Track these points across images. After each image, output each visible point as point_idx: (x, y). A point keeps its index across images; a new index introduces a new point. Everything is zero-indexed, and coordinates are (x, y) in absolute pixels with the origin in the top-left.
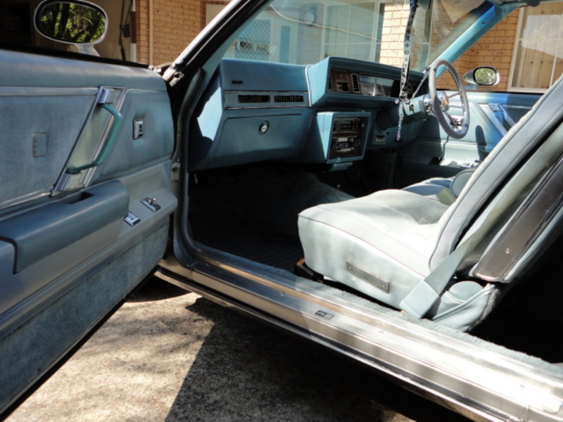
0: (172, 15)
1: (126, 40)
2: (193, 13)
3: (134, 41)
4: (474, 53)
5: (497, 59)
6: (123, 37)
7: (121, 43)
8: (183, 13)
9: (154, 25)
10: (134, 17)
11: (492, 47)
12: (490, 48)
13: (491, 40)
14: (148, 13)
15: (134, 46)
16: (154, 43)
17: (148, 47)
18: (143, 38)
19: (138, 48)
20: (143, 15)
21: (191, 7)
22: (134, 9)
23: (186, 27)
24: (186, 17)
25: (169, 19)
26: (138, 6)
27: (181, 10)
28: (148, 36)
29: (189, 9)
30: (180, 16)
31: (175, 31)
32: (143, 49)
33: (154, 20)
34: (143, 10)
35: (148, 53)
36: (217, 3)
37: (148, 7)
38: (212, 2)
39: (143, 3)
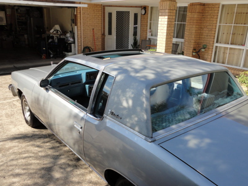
0: (90, 14)
1: (73, 25)
2: (98, 12)
3: (76, 25)
4: (202, 29)
5: (210, 32)
6: (72, 23)
7: (71, 25)
8: (94, 13)
9: (83, 19)
10: (76, 16)
11: (208, 27)
12: (207, 27)
13: (208, 24)
14: (80, 15)
15: (76, 27)
16: (83, 25)
17: (81, 27)
18: (79, 24)
19: (77, 27)
20: (79, 16)
21: (98, 10)
22: (75, 14)
23: (96, 18)
24: (95, 14)
25: (89, 16)
26: (77, 12)
27: (93, 12)
28: (81, 23)
29: (97, 11)
30: (93, 14)
31: (91, 20)
32: (79, 28)
33: (83, 17)
34: (78, 14)
35: (81, 29)
36: (109, 6)
37: (80, 13)
38: (107, 6)
39: (79, 11)
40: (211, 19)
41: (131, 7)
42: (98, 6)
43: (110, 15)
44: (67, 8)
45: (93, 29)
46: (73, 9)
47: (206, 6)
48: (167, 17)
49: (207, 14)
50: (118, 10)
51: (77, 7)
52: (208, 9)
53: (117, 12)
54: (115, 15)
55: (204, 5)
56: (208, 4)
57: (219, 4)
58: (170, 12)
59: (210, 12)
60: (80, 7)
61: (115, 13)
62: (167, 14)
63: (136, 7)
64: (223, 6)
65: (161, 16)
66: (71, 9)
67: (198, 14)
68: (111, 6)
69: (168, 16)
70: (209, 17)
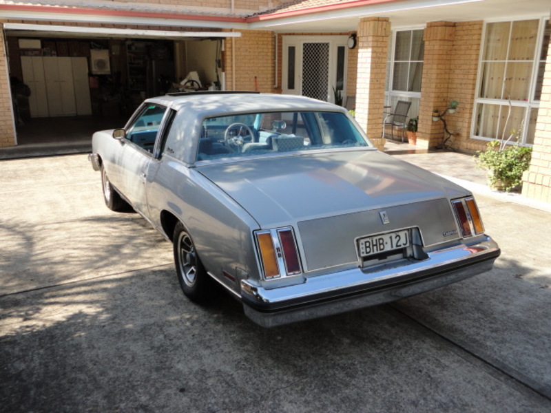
0: (249, 50)
1: (220, 70)
3: (224, 70)
4: (452, 72)
5: (466, 77)
6: (218, 69)
7: (217, 71)
8: (258, 48)
9: (236, 58)
10: (223, 54)
11: (463, 67)
12: (462, 68)
13: (462, 62)
14: (232, 51)
15: (224, 73)
16: (236, 70)
17: (232, 74)
18: (228, 68)
19: (226, 74)
20: (228, 53)
21: (265, 42)
22: (223, 49)
23: (261, 57)
24: (259, 50)
25: (247, 53)
26: (225, 47)
27: (257, 46)
28: (232, 67)
29: (263, 44)
30: (256, 50)
31: (252, 61)
32: (229, 76)
33: (236, 56)
34: (227, 49)
35: (232, 78)
36: (290, 34)
37: (231, 48)
38: (286, 34)
39: (228, 46)
40: (468, 52)
41: (331, 34)
42: (266, 36)
43: (292, 50)
44: (210, 40)
45: (256, 77)
46: (219, 41)
47: (458, 28)
48: (370, 50)
49: (459, 43)
50: (307, 42)
51: (224, 38)
52: (461, 33)
53: (304, 45)
54: (302, 51)
55: (454, 25)
56: (462, 24)
57: (481, 23)
58: (377, 41)
59: (465, 38)
60: (231, 38)
61: (302, 47)
62: (371, 44)
63: (341, 34)
64: (490, 25)
65: (363, 47)
66: (215, 42)
67: (442, 43)
68: (293, 34)
69: (373, 47)
70: (463, 47)
